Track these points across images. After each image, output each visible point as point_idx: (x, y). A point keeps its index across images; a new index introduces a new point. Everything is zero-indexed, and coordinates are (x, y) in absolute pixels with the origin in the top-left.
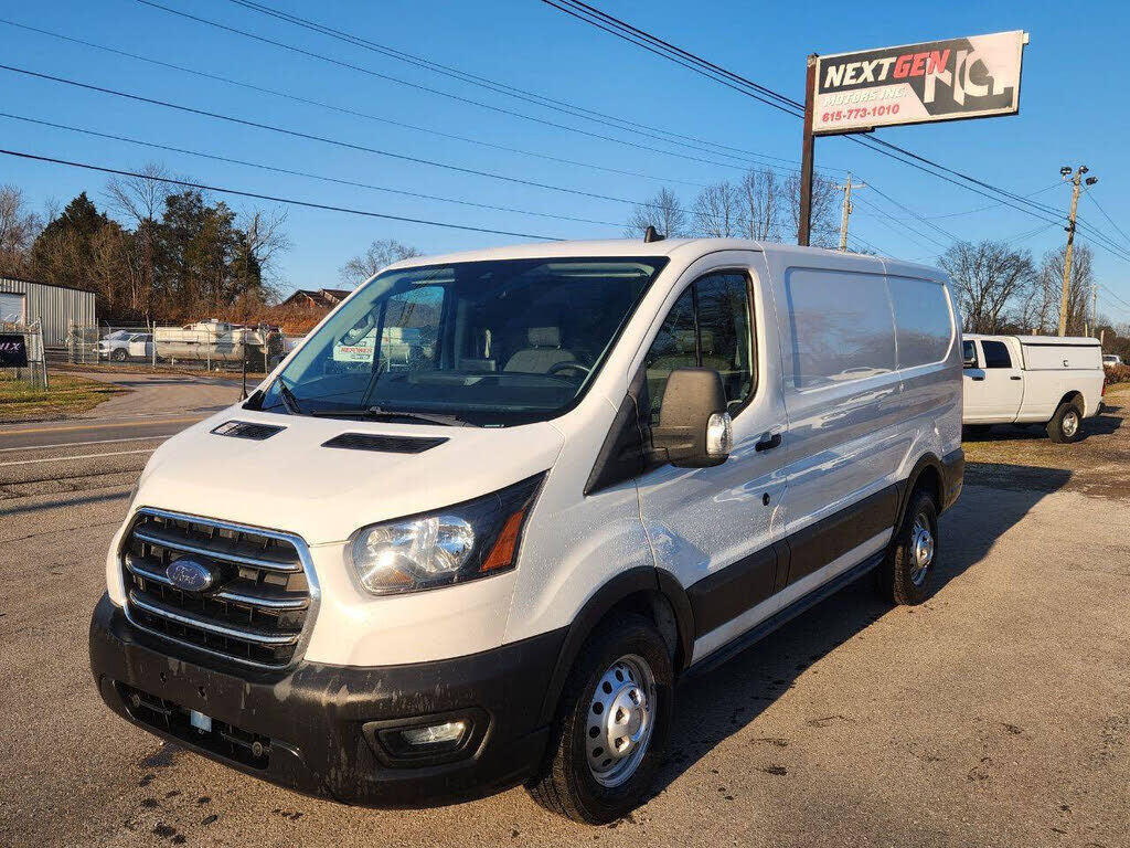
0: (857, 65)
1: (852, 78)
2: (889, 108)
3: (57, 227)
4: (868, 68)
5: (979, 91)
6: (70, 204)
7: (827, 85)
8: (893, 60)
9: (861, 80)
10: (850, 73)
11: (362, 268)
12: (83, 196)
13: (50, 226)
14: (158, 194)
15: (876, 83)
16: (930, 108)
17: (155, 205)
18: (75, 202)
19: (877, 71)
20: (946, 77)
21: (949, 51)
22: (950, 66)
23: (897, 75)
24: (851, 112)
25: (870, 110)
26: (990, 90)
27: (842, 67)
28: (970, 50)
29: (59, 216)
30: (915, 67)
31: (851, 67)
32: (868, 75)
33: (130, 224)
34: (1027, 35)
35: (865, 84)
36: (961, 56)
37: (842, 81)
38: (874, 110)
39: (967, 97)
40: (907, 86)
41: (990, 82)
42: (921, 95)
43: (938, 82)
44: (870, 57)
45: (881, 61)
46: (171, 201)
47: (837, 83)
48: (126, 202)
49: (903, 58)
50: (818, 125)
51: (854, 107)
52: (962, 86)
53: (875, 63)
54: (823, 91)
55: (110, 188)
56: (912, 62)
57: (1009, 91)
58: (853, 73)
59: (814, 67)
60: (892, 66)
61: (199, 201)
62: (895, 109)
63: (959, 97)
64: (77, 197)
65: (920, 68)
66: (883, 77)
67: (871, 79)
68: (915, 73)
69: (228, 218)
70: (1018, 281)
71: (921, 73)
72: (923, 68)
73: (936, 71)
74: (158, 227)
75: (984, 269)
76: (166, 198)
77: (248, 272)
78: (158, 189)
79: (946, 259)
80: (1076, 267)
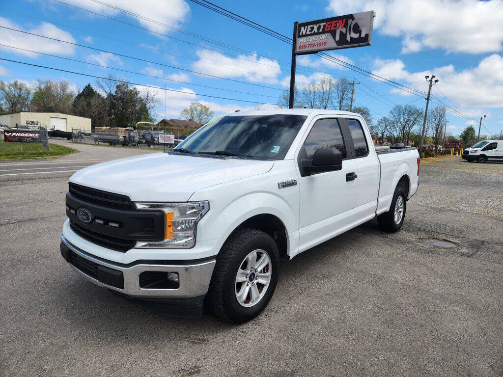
0: (312, 26)
1: (310, 31)
2: (322, 44)
3: (80, 96)
4: (316, 27)
5: (356, 36)
7: (301, 34)
8: (325, 24)
9: (313, 32)
10: (309, 29)
11: (187, 111)
12: (89, 85)
13: (78, 95)
14: (113, 85)
15: (319, 33)
16: (338, 43)
17: (112, 88)
18: (86, 87)
19: (319, 28)
20: (344, 30)
21: (345, 20)
22: (345, 26)
23: (326, 30)
24: (309, 45)
25: (316, 44)
26: (360, 35)
27: (306, 27)
28: (353, 19)
29: (81, 92)
30: (333, 26)
31: (309, 27)
32: (315, 30)
33: (104, 95)
35: (315, 34)
36: (350, 21)
37: (306, 33)
39: (351, 38)
40: (329, 34)
41: (360, 32)
42: (334, 37)
43: (341, 32)
44: (316, 23)
45: (321, 24)
46: (118, 87)
47: (304, 33)
48: (102, 87)
49: (329, 23)
50: (298, 50)
51: (310, 43)
52: (350, 34)
53: (318, 25)
54: (299, 37)
55: (97, 82)
56: (331, 24)
57: (367, 35)
58: (310, 29)
59: (296, 27)
60: (324, 26)
61: (127, 87)
62: (325, 43)
63: (348, 38)
64: (87, 85)
66: (321, 31)
67: (316, 31)
68: (333, 29)
69: (137, 93)
70: (418, 119)
71: (335, 28)
72: (335, 27)
73: (340, 28)
74: (113, 96)
75: (406, 115)
76: (115, 86)
77: (143, 112)
78: (113, 83)
79: (393, 111)
80: (440, 115)
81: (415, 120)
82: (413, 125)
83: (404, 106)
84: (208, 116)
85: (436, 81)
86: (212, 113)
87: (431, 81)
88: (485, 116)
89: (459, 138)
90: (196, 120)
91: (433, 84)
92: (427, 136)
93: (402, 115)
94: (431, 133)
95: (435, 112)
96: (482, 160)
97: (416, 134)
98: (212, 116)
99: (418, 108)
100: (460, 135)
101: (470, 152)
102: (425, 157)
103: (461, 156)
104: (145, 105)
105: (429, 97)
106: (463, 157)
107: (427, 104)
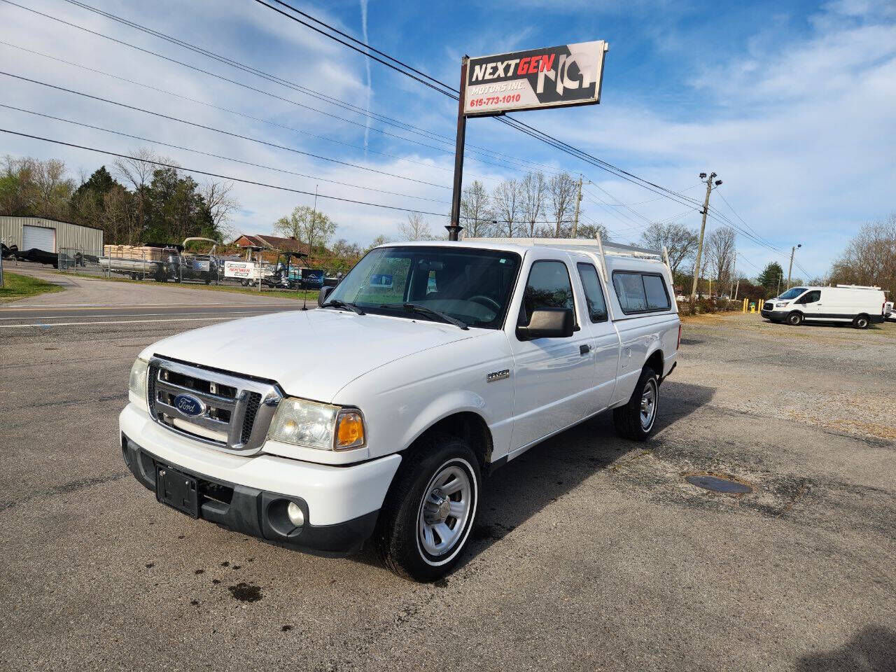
0: (494, 65)
1: (490, 74)
2: (513, 98)
3: (85, 187)
4: (501, 67)
5: (574, 85)
6: (94, 173)
7: (474, 79)
8: (518, 61)
9: (496, 76)
10: (489, 70)
12: (103, 169)
13: (81, 187)
14: (147, 169)
15: (506, 79)
16: (541, 97)
17: (146, 176)
18: (98, 172)
19: (507, 69)
20: (552, 74)
21: (554, 55)
22: (555, 67)
23: (520, 72)
24: (489, 99)
25: (501, 98)
26: (581, 84)
27: (484, 66)
28: (569, 54)
29: (87, 180)
30: (532, 67)
31: (490, 66)
32: (501, 72)
33: (131, 188)
34: (607, 44)
35: (499, 79)
36: (562, 58)
37: (484, 77)
38: (504, 98)
39: (565, 88)
40: (525, 81)
41: (580, 78)
42: (534, 87)
43: (546, 77)
44: (502, 59)
45: (510, 62)
46: (157, 174)
47: (480, 78)
48: (127, 173)
49: (524, 60)
50: (468, 109)
51: (490, 96)
52: (562, 81)
53: (506, 63)
54: (471, 84)
55: (118, 164)
56: (529, 63)
57: (593, 85)
58: (491, 71)
59: (466, 66)
60: (517, 65)
61: (175, 174)
62: (518, 98)
63: (560, 90)
64: (99, 168)
65: (535, 67)
66: (510, 74)
67: (502, 75)
68: (531, 71)
69: (193, 186)
70: (689, 249)
71: (535, 71)
72: (537, 67)
73: (545, 70)
74: (148, 190)
75: (669, 240)
76: (153, 172)
77: (205, 221)
78: (148, 167)
79: (648, 233)
80: (725, 242)
81: (685, 249)
82: (681, 258)
83: (665, 226)
84: (325, 231)
85: (718, 183)
86: (333, 226)
87: (709, 183)
88: (799, 246)
89: (757, 282)
90: (304, 238)
91: (712, 187)
92: (706, 278)
93: (662, 242)
94: (711, 273)
95: (717, 237)
96: (795, 320)
97: (687, 274)
98: (332, 232)
99: (689, 230)
100: (758, 276)
101: (774, 306)
102: (701, 312)
103: (759, 312)
104: (209, 208)
105: (706, 209)
106: (764, 314)
107: (704, 222)
